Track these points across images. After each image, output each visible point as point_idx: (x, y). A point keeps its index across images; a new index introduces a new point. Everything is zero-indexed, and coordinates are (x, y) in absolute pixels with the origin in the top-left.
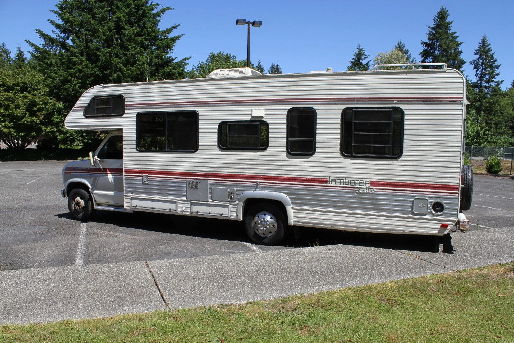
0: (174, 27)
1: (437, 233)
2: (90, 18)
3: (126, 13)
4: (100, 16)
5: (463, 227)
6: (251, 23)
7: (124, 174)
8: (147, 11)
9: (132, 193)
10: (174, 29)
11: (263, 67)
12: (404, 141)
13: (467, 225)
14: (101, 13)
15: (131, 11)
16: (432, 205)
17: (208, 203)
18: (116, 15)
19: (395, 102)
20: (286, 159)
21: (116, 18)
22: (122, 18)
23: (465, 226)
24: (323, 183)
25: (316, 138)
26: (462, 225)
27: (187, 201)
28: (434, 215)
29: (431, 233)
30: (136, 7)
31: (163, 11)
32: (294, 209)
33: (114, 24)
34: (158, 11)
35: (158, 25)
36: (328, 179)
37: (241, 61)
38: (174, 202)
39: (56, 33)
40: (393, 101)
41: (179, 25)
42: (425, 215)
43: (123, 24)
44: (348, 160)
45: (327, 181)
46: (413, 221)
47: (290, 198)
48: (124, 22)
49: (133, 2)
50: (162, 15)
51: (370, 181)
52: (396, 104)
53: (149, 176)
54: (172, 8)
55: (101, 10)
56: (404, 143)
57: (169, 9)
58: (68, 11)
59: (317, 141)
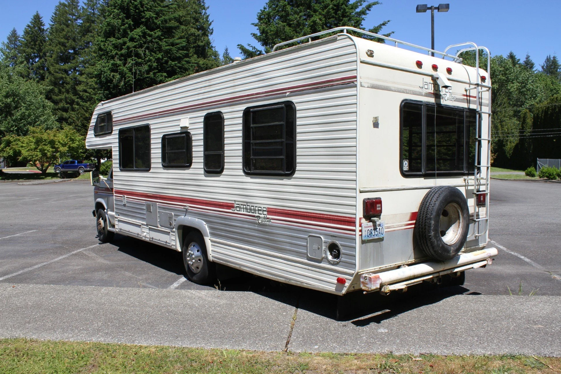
0: (384, 24)
1: (333, 291)
2: (284, 26)
3: (323, 15)
4: (295, 22)
5: (364, 286)
6: (436, 8)
7: (114, 194)
8: (347, 10)
9: (119, 215)
10: (383, 27)
11: (533, 61)
12: (298, 150)
13: (368, 282)
14: (296, 18)
15: (328, 12)
16: (328, 247)
17: (158, 229)
18: (312, 19)
19: (288, 94)
20: (203, 177)
21: (311, 22)
22: (318, 21)
23: (367, 284)
24: (230, 209)
25: (224, 151)
26: (363, 282)
27: (147, 225)
28: (329, 262)
29: (328, 290)
30: (335, 8)
31: (369, 7)
32: (212, 241)
33: (310, 29)
34: (363, 8)
35: (362, 24)
36: (233, 204)
37: (496, 56)
38: (139, 226)
39: (251, 46)
40: (286, 93)
41: (389, 21)
42: (320, 261)
43: (319, 28)
44: (248, 179)
45: (233, 207)
46: (308, 269)
47: (209, 227)
48: (320, 25)
49: (331, 2)
50: (367, 12)
51: (268, 208)
52: (288, 96)
53: (127, 198)
54: (379, 2)
55: (296, 16)
56: (298, 154)
57: (375, 4)
58: (265, 21)
59: (225, 155)
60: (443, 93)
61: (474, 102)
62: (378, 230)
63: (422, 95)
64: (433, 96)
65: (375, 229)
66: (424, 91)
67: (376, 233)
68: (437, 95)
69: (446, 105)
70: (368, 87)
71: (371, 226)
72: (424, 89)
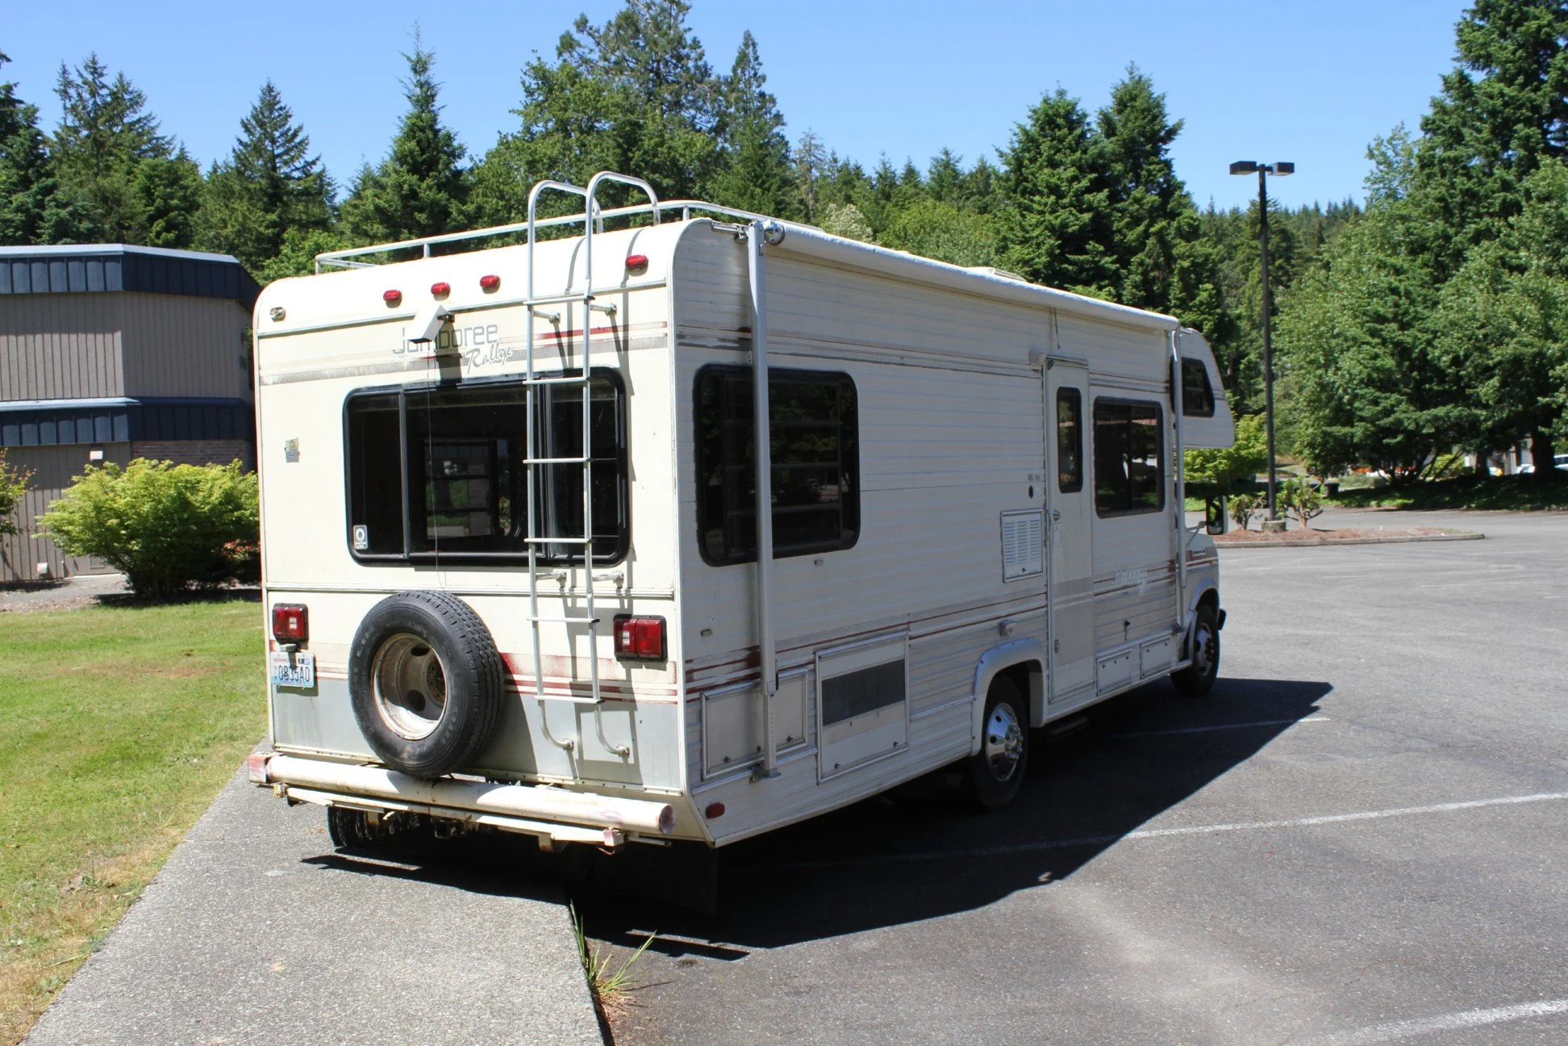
60: (469, 349)
61: (601, 347)
62: (298, 670)
63: (402, 370)
64: (433, 363)
65: (294, 667)
66: (408, 358)
67: (296, 676)
68: (448, 358)
69: (476, 378)
70: (274, 383)
71: (284, 660)
72: (406, 352)
